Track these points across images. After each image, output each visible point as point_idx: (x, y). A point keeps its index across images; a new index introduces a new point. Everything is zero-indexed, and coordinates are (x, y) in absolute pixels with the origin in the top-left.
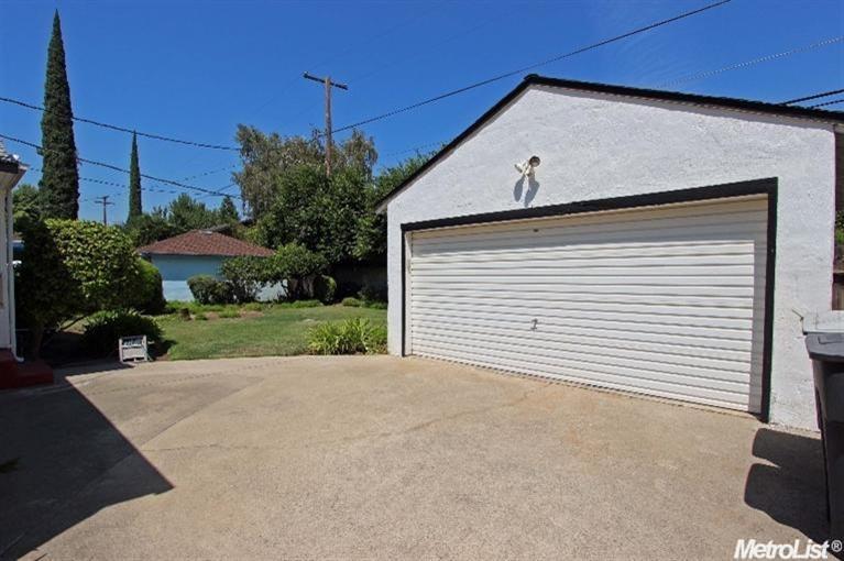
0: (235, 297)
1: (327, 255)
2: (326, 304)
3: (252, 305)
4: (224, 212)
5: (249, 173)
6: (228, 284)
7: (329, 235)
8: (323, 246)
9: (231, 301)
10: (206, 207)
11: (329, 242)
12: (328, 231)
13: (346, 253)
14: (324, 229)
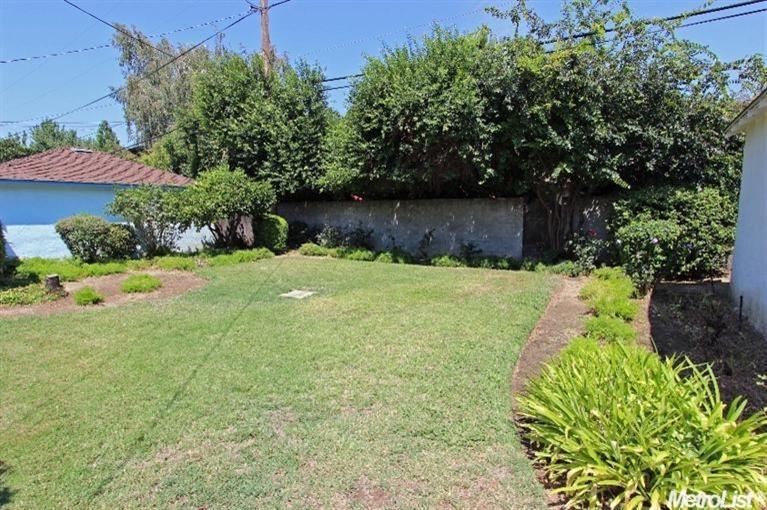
0: (139, 247)
1: (276, 185)
2: (278, 253)
3: (167, 259)
4: (102, 141)
5: (133, 87)
6: (128, 228)
7: (278, 155)
8: (267, 172)
9: (134, 255)
10: (78, 135)
11: (278, 166)
12: (275, 150)
13: (302, 182)
14: (268, 148)
